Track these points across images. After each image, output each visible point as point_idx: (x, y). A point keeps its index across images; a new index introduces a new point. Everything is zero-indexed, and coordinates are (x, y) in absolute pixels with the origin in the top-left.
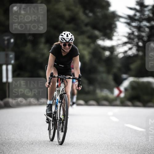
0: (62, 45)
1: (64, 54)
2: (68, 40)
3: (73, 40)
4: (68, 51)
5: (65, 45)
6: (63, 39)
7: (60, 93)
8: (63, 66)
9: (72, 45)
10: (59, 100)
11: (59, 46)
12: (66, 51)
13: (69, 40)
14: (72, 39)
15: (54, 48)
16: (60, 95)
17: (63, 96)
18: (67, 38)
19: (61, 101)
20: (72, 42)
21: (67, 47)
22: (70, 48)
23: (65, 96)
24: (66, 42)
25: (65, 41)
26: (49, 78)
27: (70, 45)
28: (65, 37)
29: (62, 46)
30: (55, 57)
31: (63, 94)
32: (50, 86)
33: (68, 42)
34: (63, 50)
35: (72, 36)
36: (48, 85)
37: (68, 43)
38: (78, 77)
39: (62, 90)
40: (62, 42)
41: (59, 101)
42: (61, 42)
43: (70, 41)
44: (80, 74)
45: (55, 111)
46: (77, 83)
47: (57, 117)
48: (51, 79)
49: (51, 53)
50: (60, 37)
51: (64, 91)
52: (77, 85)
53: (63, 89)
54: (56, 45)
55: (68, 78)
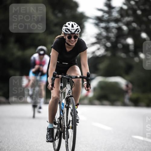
0: (66, 37)
1: (68, 50)
2: (73, 31)
3: (80, 31)
4: (74, 44)
5: (70, 37)
6: (67, 30)
7: (66, 96)
8: (67, 64)
9: (78, 38)
10: (65, 104)
11: (62, 40)
12: (71, 44)
13: (75, 31)
14: (78, 30)
15: (57, 42)
16: (66, 98)
17: (70, 99)
18: (72, 28)
19: (67, 105)
20: (78, 34)
21: (73, 39)
22: (75, 41)
23: (72, 99)
24: (71, 34)
25: (69, 33)
26: (52, 79)
27: (75, 37)
28: (70, 27)
29: (67, 39)
30: (58, 53)
31: (69, 97)
32: (53, 88)
33: (74, 33)
34: (67, 43)
35: (77, 26)
36: (51, 88)
37: (74, 35)
38: (86, 76)
39: (69, 92)
40: (67, 34)
41: (66, 106)
42: (65, 34)
43: (76, 33)
44: (89, 72)
45: (60, 117)
46: (86, 82)
47: (64, 125)
48: (55, 79)
49: (54, 48)
50: (64, 28)
51: (71, 93)
52: (86, 85)
53: (69, 90)
54: (59, 38)
55: (74, 78)
